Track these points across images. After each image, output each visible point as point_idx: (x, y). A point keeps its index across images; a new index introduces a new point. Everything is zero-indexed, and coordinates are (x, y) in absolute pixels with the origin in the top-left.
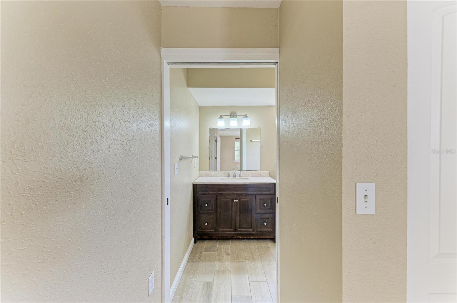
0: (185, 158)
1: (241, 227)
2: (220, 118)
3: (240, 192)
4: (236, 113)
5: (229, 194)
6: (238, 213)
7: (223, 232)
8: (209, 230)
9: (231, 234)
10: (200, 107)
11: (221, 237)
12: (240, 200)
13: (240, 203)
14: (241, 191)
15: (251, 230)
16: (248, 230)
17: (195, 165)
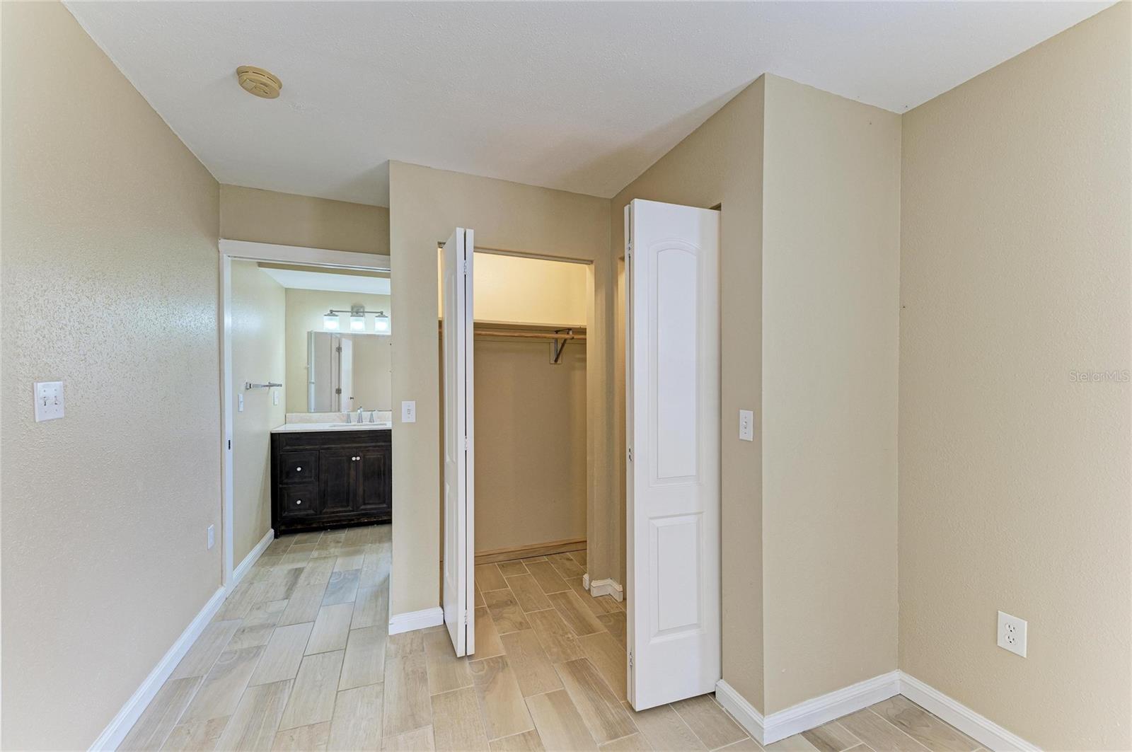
0: (256, 386)
1: (366, 502)
2: (328, 315)
3: (364, 445)
4: (363, 307)
5: (343, 448)
6: (361, 479)
7: (334, 513)
8: (305, 513)
9: (349, 515)
10: (287, 290)
11: (329, 522)
12: (364, 457)
13: (364, 462)
14: (366, 442)
15: (385, 506)
16: (377, 506)
17: (276, 400)
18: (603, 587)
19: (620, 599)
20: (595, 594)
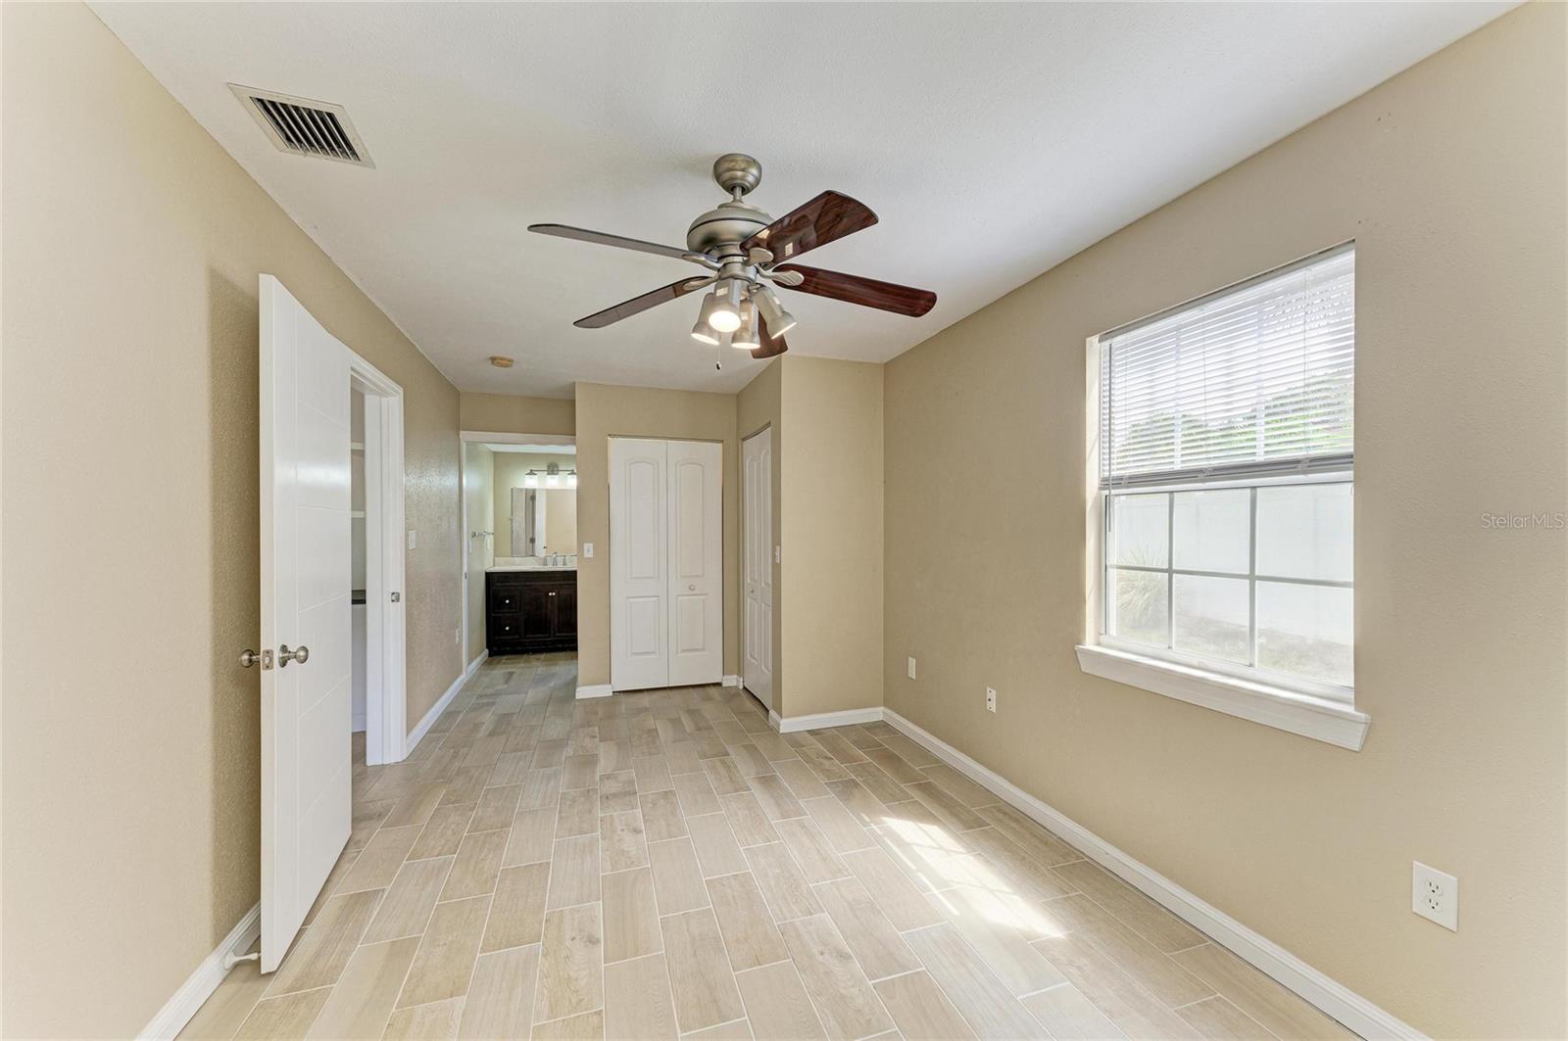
2: (529, 474)
3: (558, 583)
4: (557, 466)
5: (542, 585)
6: (556, 610)
7: (534, 638)
8: (513, 638)
10: (495, 454)
11: (531, 646)
12: (558, 593)
13: (558, 597)
14: (560, 581)
17: (488, 546)
18: (731, 681)
19: (741, 687)
20: (724, 685)
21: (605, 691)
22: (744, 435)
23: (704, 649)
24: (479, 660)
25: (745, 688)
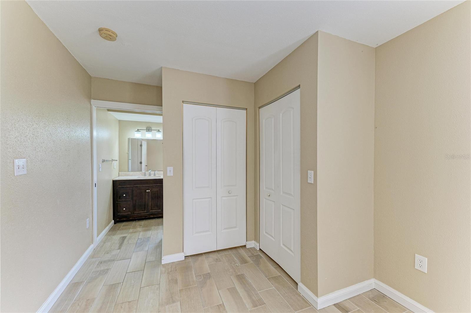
0: (107, 161)
1: (152, 209)
2: (137, 131)
3: (151, 185)
4: (151, 128)
5: (143, 186)
6: (150, 199)
7: (139, 213)
8: (127, 213)
9: (145, 215)
10: (119, 121)
11: (137, 217)
12: (152, 190)
13: (151, 192)
15: (160, 210)
16: (157, 211)
17: (115, 167)
18: (251, 244)
19: (258, 249)
20: (248, 247)
21: (179, 257)
22: (260, 106)
23: (235, 227)
24: (108, 228)
25: (260, 249)
